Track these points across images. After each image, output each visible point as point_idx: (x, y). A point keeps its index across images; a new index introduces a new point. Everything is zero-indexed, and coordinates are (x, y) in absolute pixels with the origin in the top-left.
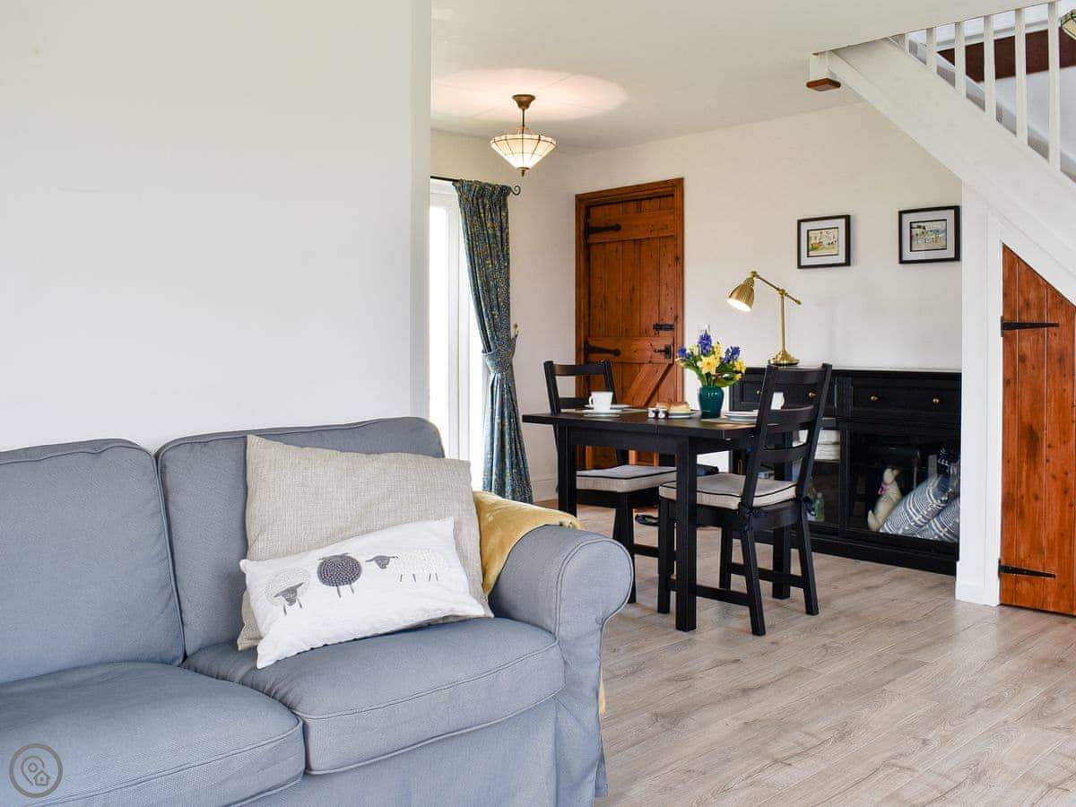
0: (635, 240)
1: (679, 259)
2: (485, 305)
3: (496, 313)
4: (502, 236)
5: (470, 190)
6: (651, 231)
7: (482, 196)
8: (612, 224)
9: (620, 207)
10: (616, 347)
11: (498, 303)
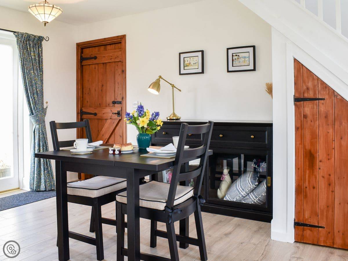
0: (103, 63)
1: (124, 72)
2: (30, 92)
3: (36, 96)
4: (39, 60)
5: (22, 37)
6: (111, 59)
7: (29, 40)
8: (93, 56)
9: (97, 48)
10: (95, 112)
11: (37, 91)
